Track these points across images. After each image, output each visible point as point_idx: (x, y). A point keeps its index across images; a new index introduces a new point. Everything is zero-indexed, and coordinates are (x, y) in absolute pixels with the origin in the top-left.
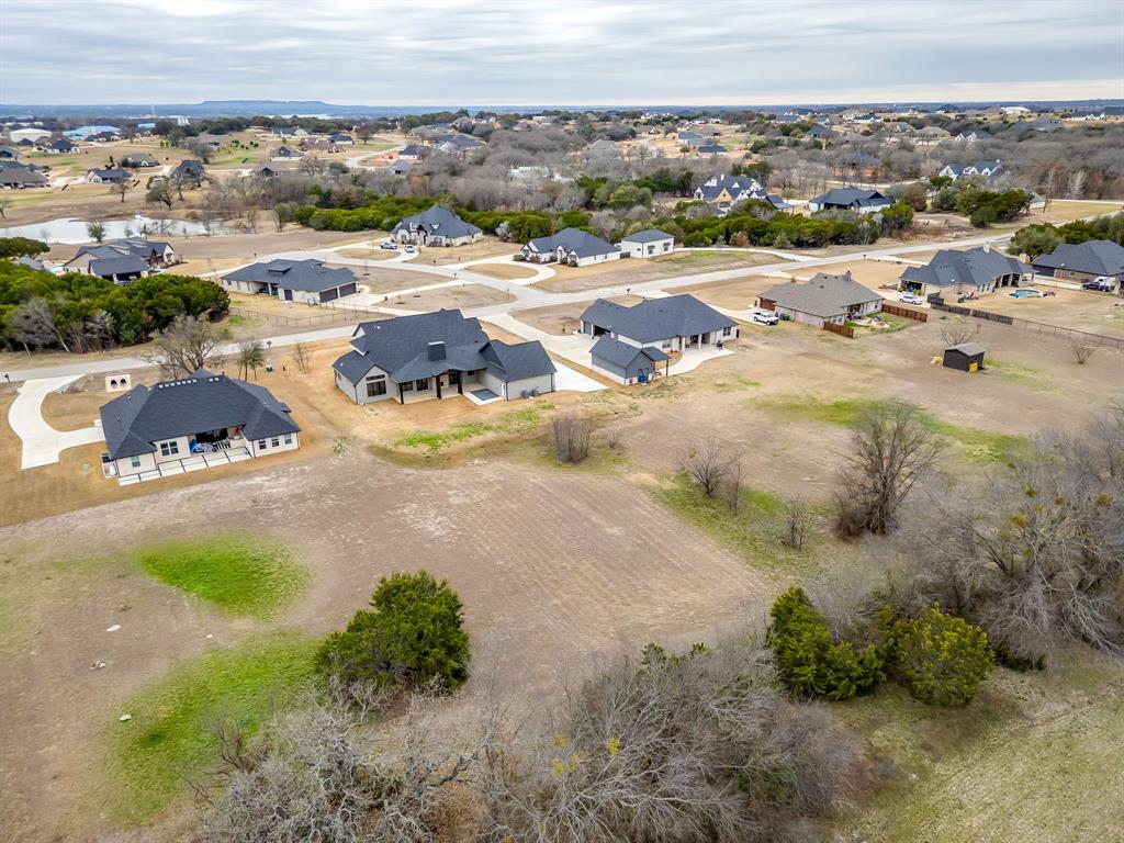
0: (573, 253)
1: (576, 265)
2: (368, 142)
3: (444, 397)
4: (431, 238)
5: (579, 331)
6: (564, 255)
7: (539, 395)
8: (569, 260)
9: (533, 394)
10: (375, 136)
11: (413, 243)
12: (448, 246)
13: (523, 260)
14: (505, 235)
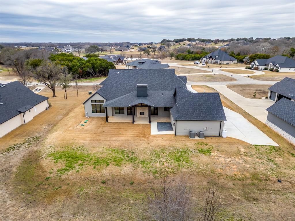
0: (277, 66)
1: (277, 71)
2: (216, 44)
3: (135, 123)
4: (214, 61)
5: (267, 98)
6: (272, 67)
7: (205, 137)
8: (274, 69)
9: (199, 135)
10: (219, 43)
11: (207, 63)
12: (220, 64)
13: (251, 68)
14: (247, 62)
